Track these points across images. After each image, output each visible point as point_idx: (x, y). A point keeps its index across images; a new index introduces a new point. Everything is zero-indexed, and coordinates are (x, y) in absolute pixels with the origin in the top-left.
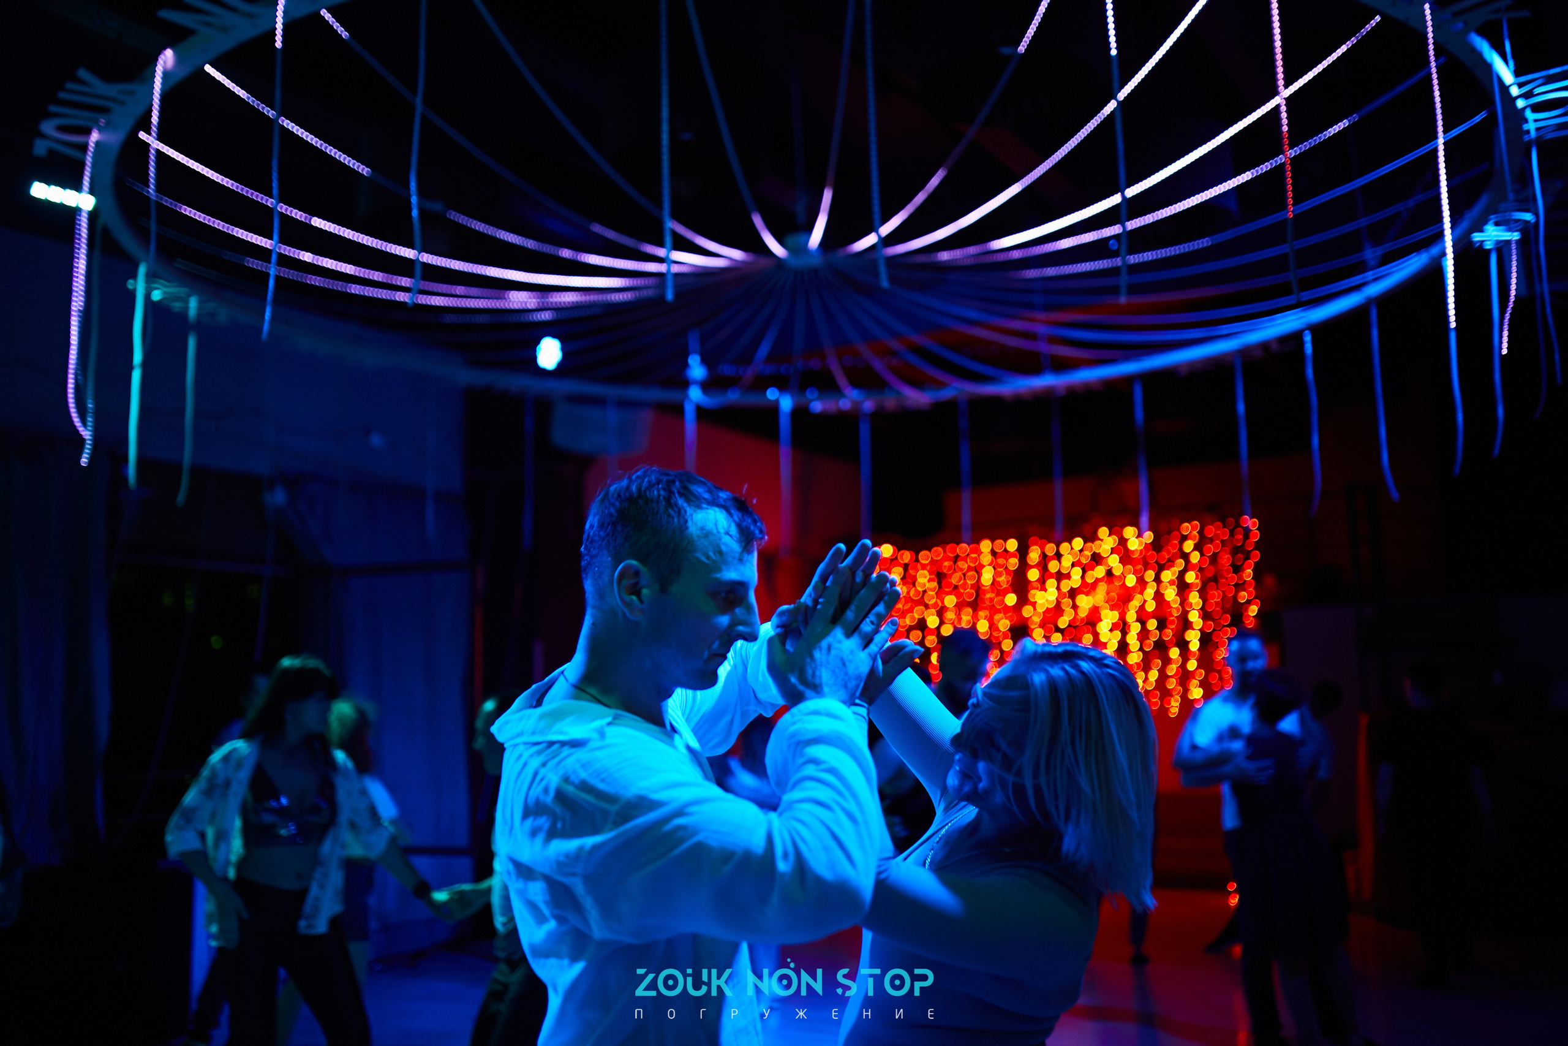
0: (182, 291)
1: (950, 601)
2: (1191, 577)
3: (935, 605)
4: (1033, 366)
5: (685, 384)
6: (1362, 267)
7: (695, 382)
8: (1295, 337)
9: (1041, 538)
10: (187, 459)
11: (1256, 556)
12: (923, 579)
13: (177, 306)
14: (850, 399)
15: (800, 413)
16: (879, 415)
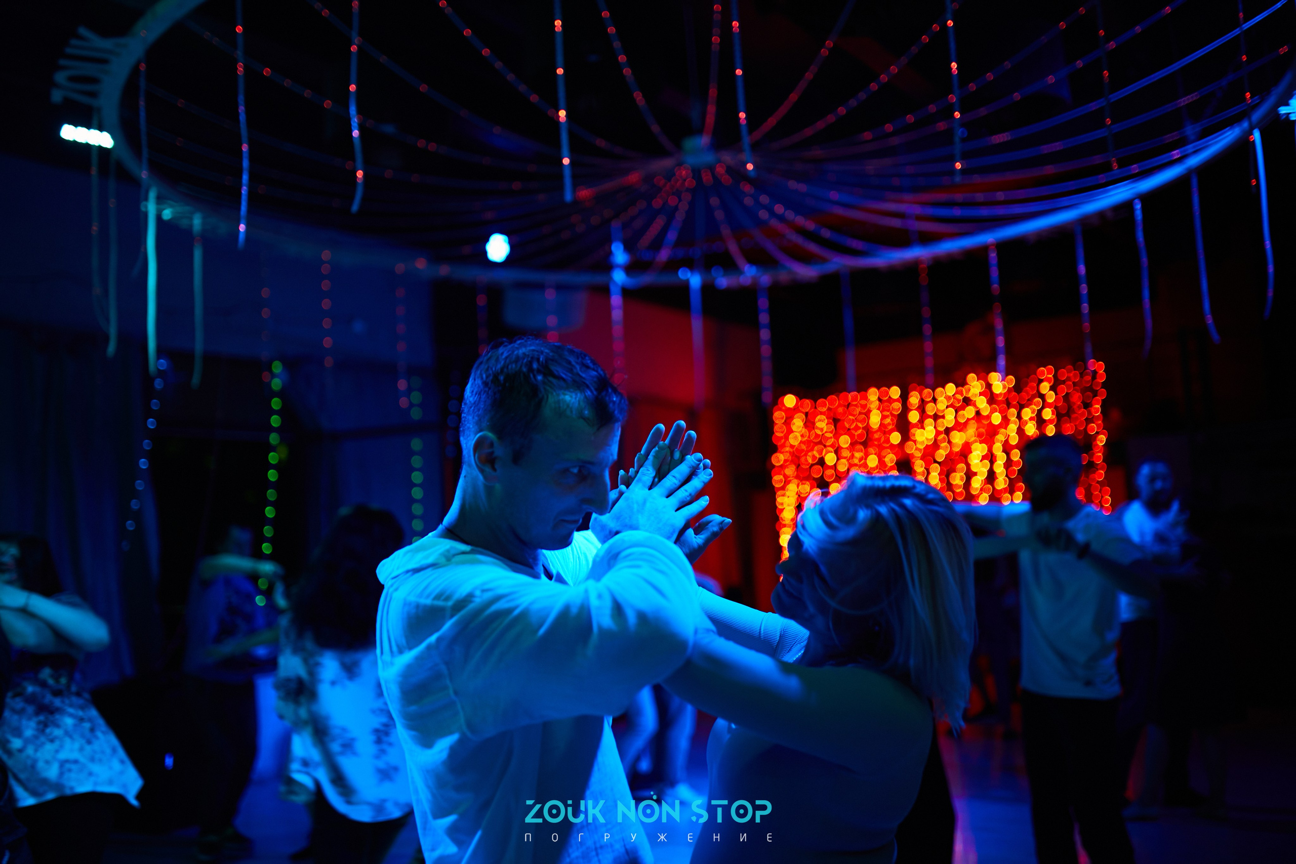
0: (187, 208)
1: (844, 441)
2: (1048, 414)
3: (832, 446)
4: (902, 240)
5: (608, 266)
6: (1182, 142)
7: (619, 266)
8: (1126, 207)
9: (919, 385)
10: (199, 347)
11: (1103, 394)
12: (822, 424)
13: (184, 223)
14: (749, 273)
15: (708, 288)
16: (775, 289)
